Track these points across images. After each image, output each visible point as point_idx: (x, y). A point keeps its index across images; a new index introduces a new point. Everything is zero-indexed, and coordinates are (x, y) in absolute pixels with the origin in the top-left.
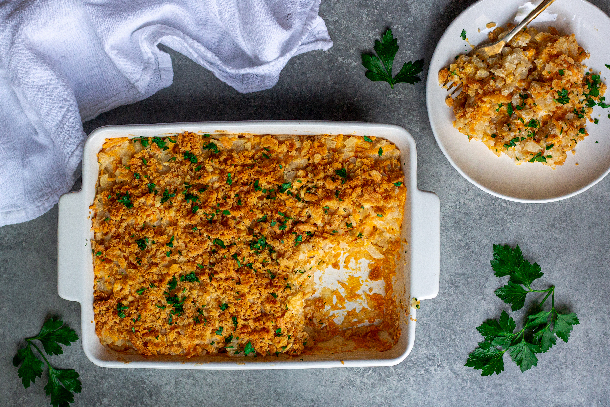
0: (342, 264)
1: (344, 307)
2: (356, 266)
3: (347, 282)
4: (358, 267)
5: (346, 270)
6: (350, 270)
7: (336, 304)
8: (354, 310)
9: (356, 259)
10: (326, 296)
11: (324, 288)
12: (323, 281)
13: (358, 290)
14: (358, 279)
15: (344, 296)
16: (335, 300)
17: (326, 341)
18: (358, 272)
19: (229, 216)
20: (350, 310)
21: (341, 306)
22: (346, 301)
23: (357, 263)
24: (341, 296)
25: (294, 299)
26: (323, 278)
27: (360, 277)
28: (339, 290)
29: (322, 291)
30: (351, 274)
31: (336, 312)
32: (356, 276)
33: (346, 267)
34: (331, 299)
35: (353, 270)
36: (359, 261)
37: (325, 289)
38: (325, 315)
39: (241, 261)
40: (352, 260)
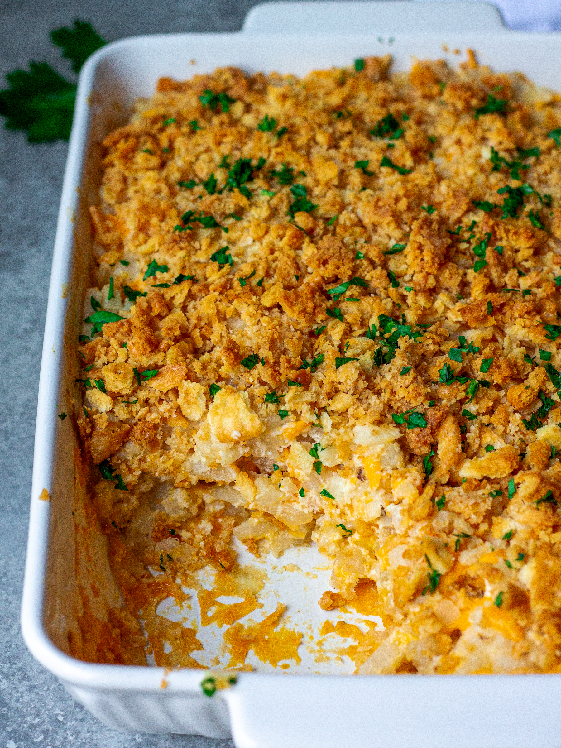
0: (335, 617)
1: (206, 621)
2: (332, 650)
3: (282, 630)
4: (328, 654)
5: (318, 625)
6: (317, 637)
7: (217, 603)
8: (200, 646)
9: (352, 651)
10: (242, 581)
11: (265, 576)
12: (286, 573)
13: (257, 653)
14: (294, 655)
15: (242, 621)
16: (227, 600)
17: (112, 563)
18: (313, 656)
19: (471, 274)
20: (198, 637)
21: (210, 614)
22: (226, 627)
23: (342, 652)
24: (241, 616)
25: (241, 404)
26: (295, 573)
27: (299, 660)
28: (258, 611)
29: (256, 572)
30: (305, 640)
31: (195, 603)
32: (302, 651)
33: (328, 627)
34: (233, 591)
35: (320, 643)
36: (346, 658)
37: (261, 577)
38: (186, 575)
39: (348, 293)
40: (351, 641)
